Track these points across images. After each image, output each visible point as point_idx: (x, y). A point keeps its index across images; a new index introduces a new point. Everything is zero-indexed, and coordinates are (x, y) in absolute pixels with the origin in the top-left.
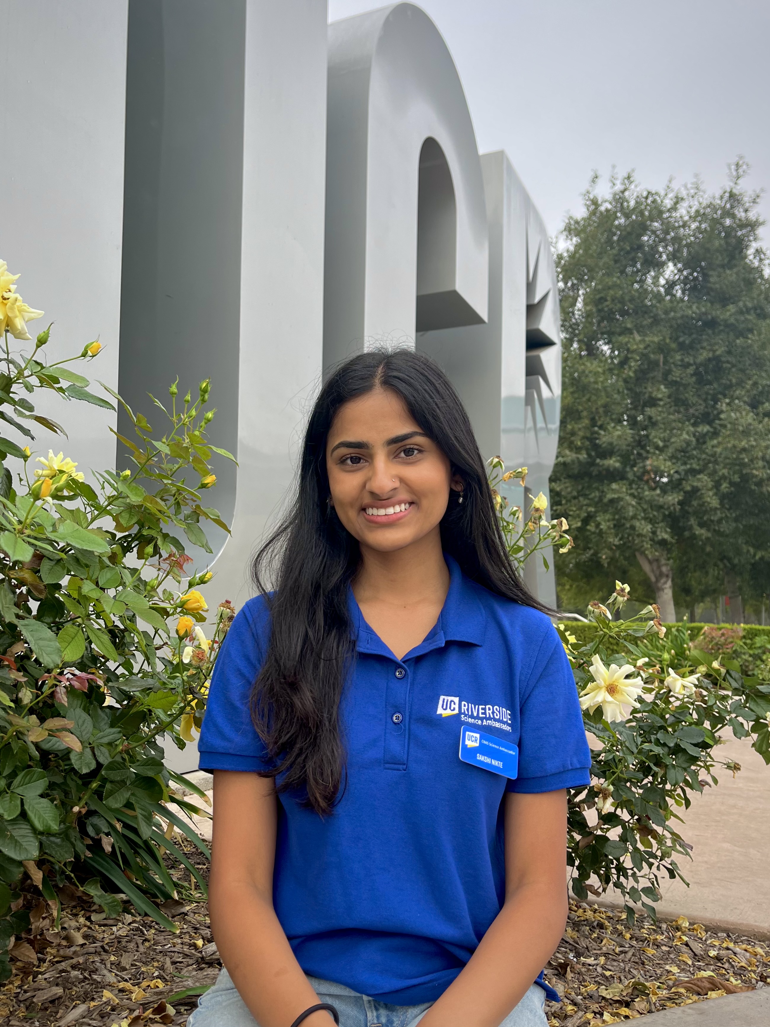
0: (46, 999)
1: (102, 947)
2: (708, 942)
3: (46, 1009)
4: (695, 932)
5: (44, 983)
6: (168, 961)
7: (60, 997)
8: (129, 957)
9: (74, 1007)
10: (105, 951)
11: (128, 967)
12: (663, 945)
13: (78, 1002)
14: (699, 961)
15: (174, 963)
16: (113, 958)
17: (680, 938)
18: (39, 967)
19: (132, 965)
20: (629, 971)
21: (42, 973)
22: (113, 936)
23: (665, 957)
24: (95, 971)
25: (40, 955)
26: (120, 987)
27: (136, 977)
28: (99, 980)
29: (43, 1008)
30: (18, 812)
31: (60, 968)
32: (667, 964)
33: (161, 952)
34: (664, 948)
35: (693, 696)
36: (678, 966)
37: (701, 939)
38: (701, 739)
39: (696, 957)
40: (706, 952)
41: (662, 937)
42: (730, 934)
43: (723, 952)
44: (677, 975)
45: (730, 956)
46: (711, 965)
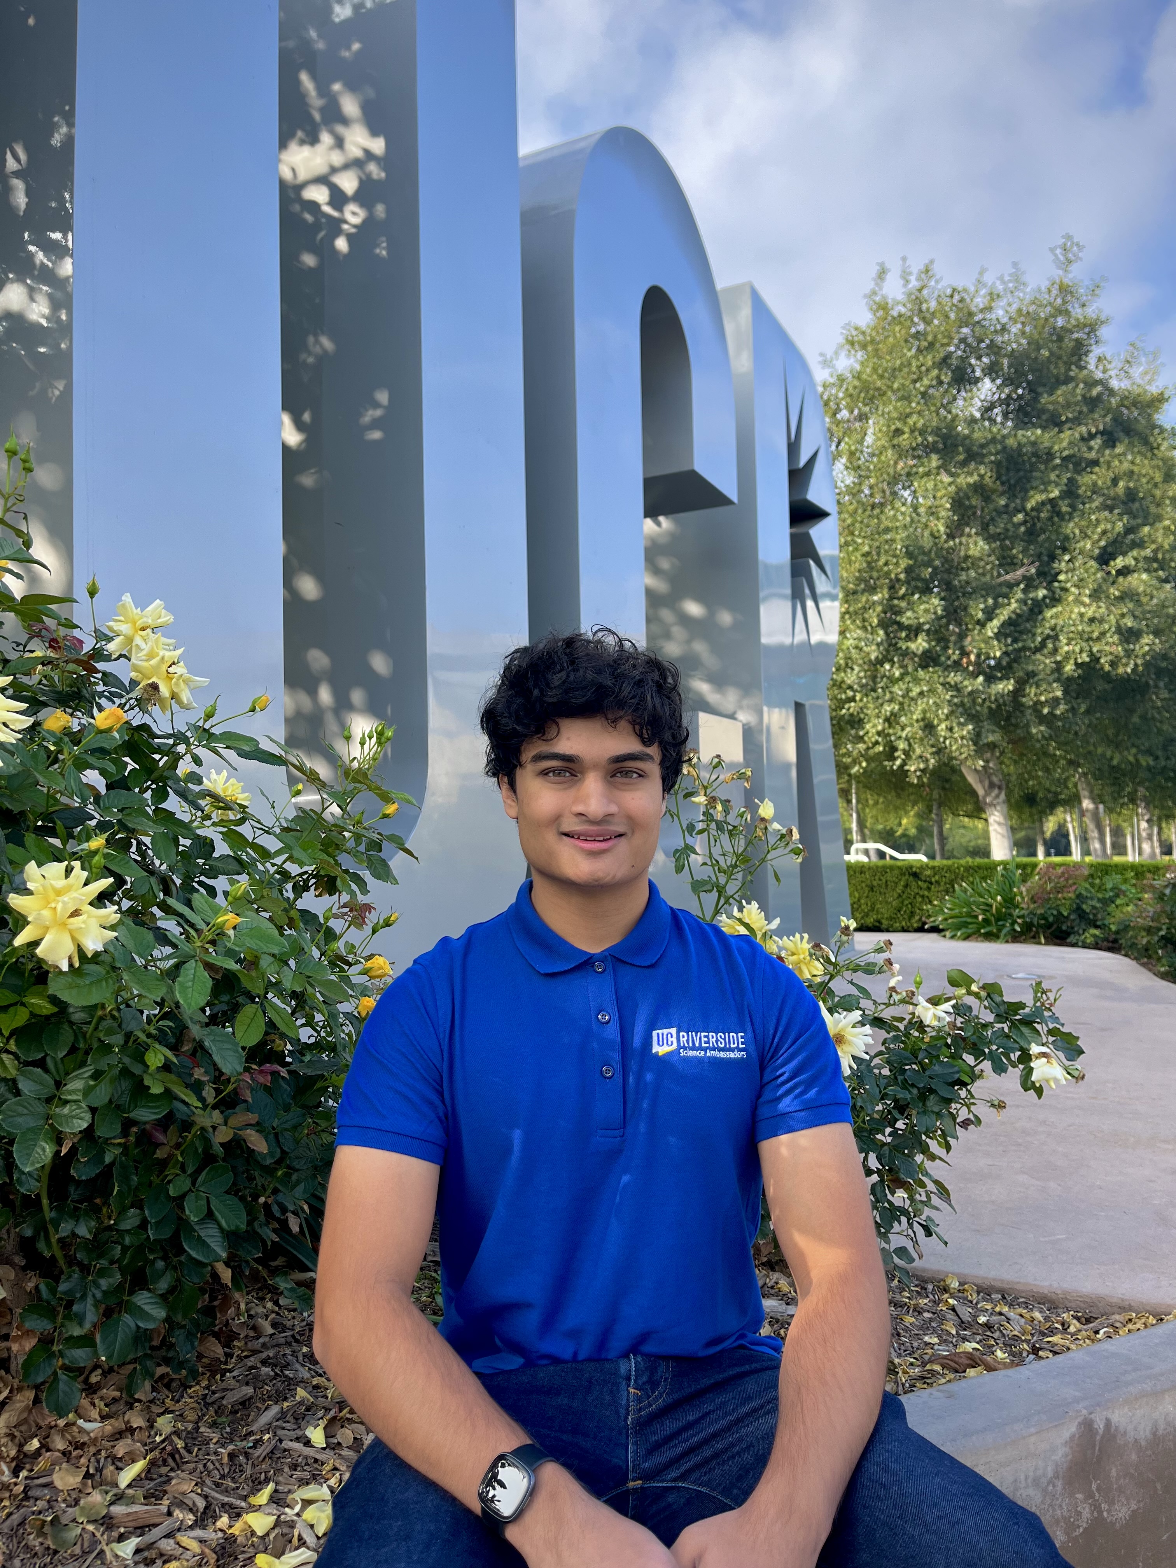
0: (236, 1401)
1: (293, 1337)
2: (979, 1306)
3: (236, 1412)
4: (965, 1293)
5: (233, 1382)
7: (251, 1398)
9: (267, 1408)
10: (297, 1341)
12: (925, 1311)
13: (270, 1403)
14: (966, 1330)
16: (305, 1350)
17: (947, 1301)
18: (226, 1363)
21: (230, 1371)
22: (304, 1323)
23: (925, 1326)
24: (287, 1366)
25: (226, 1350)
26: (314, 1383)
28: (291, 1376)
29: (233, 1410)
30: (204, 1213)
31: (250, 1364)
32: (927, 1334)
34: (927, 1315)
35: (947, 1029)
36: (939, 1336)
37: (971, 1302)
38: (956, 1076)
39: (962, 1324)
40: (975, 1318)
41: (926, 1301)
42: (1006, 1296)
43: (994, 1318)
44: (936, 1347)
45: (1001, 1323)
46: (978, 1334)
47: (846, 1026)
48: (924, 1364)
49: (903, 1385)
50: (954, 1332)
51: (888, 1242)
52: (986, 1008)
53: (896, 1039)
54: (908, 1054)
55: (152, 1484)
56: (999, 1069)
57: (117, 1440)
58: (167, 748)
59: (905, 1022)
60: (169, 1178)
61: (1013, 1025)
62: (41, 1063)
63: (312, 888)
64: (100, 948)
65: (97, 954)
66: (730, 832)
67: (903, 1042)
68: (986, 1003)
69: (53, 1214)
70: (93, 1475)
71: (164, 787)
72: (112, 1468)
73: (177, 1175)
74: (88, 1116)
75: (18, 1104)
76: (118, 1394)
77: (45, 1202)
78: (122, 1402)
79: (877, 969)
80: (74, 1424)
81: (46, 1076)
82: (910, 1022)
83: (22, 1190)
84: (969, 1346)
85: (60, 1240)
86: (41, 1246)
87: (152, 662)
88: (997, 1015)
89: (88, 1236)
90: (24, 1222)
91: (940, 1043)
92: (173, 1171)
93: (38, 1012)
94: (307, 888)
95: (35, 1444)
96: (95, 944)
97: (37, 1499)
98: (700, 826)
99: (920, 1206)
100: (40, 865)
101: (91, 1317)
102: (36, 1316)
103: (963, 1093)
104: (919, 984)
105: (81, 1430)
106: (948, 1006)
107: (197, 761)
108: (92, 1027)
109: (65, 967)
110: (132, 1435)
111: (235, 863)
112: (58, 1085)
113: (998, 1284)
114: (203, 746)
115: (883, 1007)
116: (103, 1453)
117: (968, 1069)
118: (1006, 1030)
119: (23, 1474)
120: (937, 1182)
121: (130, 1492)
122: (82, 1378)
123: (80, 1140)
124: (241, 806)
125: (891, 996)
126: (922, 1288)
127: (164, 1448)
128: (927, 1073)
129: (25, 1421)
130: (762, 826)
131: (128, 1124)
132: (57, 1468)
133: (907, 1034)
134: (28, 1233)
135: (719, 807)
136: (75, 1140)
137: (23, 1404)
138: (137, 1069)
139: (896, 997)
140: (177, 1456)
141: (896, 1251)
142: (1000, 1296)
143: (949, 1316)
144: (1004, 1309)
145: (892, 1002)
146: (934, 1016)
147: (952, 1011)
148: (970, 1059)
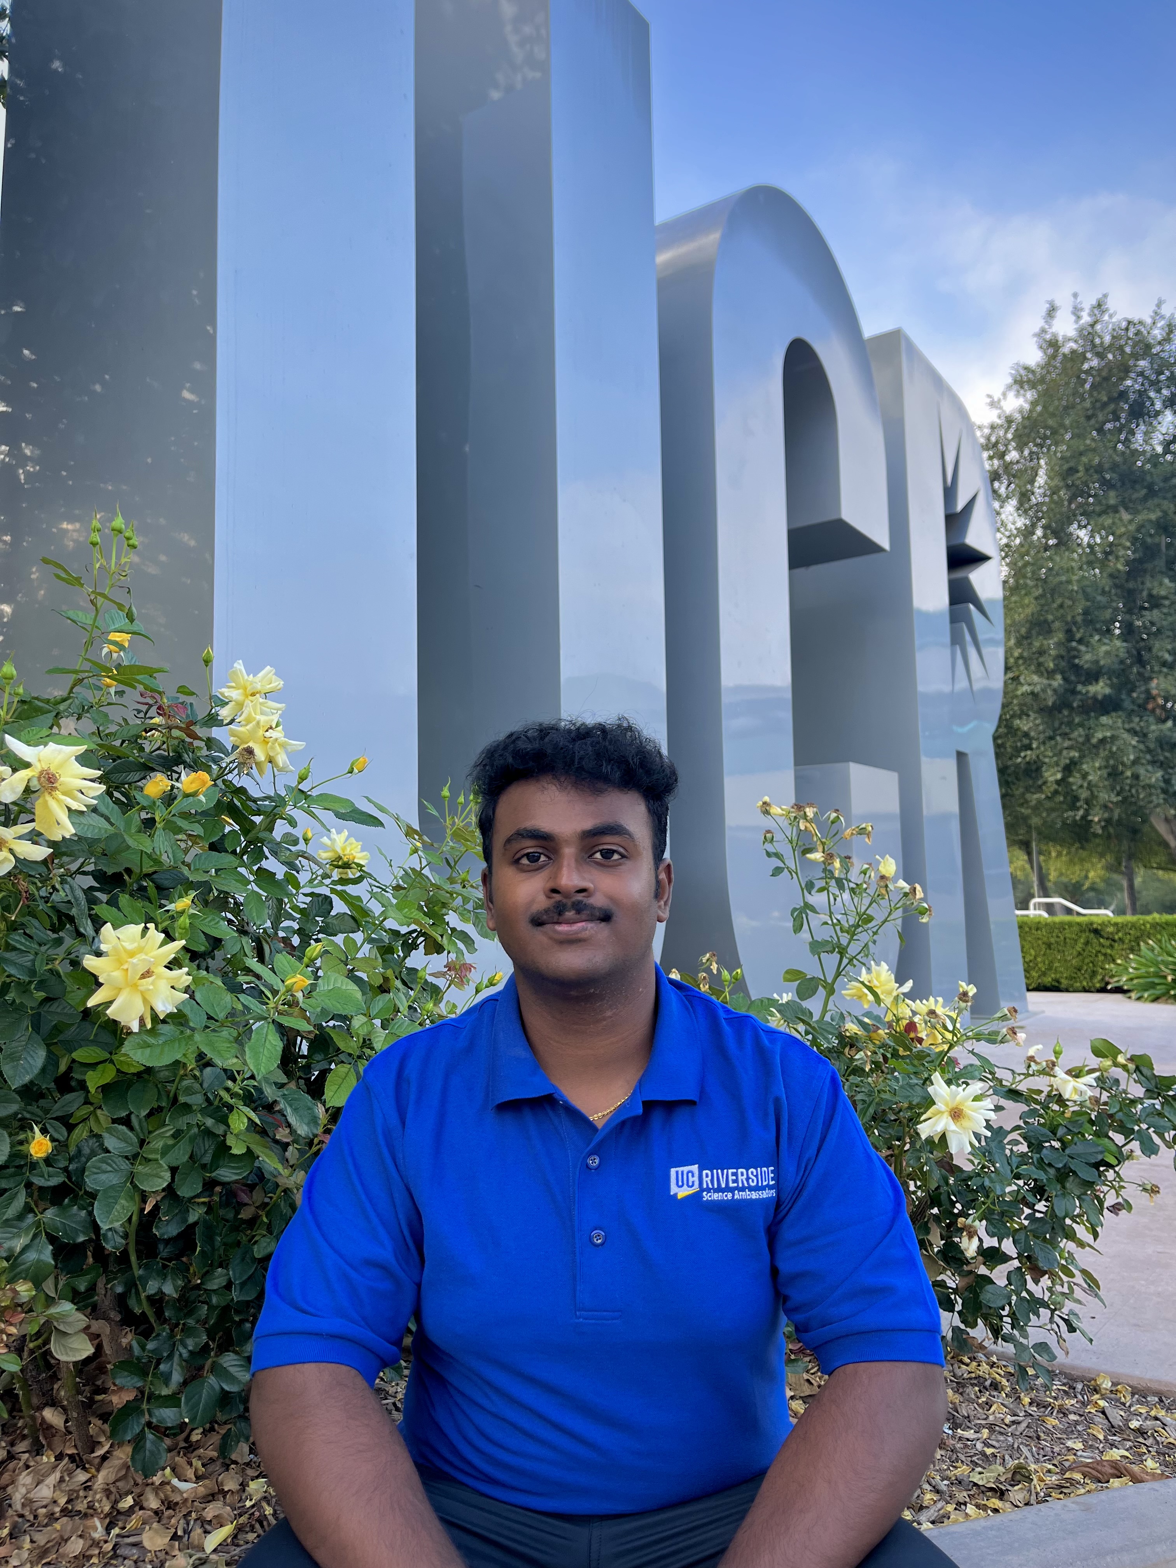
2: (1133, 1409)
4: (1118, 1394)
12: (1070, 1413)
14: (1115, 1435)
17: (1097, 1403)
20: (1018, 1447)
23: (1070, 1429)
32: (1071, 1438)
34: (1072, 1417)
35: (1088, 1103)
36: (1084, 1441)
37: (1124, 1404)
38: (1100, 1157)
39: (1112, 1429)
40: (1127, 1422)
41: (1073, 1402)
42: (1164, 1398)
43: (1148, 1423)
44: (1079, 1453)
45: (1156, 1429)
46: (1129, 1440)
47: (965, 1099)
48: (1063, 1472)
49: (1037, 1494)
50: (1101, 1437)
51: (1026, 1337)
52: (1135, 1081)
53: (1033, 1113)
54: (1046, 1131)
55: (238, 1549)
56: (1150, 1149)
57: (209, 1502)
58: (270, 810)
59: (1043, 1095)
60: (256, 1238)
61: (1167, 1101)
62: (126, 1122)
63: (422, 946)
64: (171, 1009)
65: (170, 1015)
66: (852, 890)
67: (1041, 1116)
68: (1134, 1076)
69: (141, 1272)
70: (181, 1537)
71: (261, 847)
72: (199, 1531)
73: (264, 1236)
74: (167, 1175)
75: (103, 1161)
76: (215, 1454)
77: (133, 1258)
78: (219, 1463)
79: (999, 1038)
80: (169, 1483)
81: (130, 1134)
82: (1049, 1096)
83: (107, 1247)
84: (1115, 1454)
85: (149, 1298)
86: (132, 1302)
87: (248, 727)
88: (1147, 1090)
89: (175, 1296)
90: (115, 1279)
91: (1084, 1119)
92: (259, 1232)
93: (125, 1069)
94: (415, 946)
95: (129, 1501)
96: (165, 1006)
97: (125, 1559)
98: (822, 883)
99: (1060, 1299)
100: (115, 927)
101: (177, 1377)
102: (126, 1373)
103: (1110, 1175)
104: (1057, 1054)
105: (175, 1489)
106: (1090, 1079)
107: (293, 823)
108: (175, 1085)
109: (135, 1028)
110: (224, 1497)
111: (352, 921)
112: (142, 1143)
113: (1154, 1386)
114: (301, 808)
115: (1022, 1077)
116: (193, 1514)
117: (1114, 1148)
118: (1158, 1107)
119: (116, 1531)
120: (1084, 1272)
121: (214, 1557)
122: (184, 1435)
123: (163, 1198)
124: (359, 865)
125: (1029, 1066)
126: (1070, 1387)
127: (253, 1514)
128: (1067, 1151)
129: (124, 1477)
130: (882, 884)
131: (210, 1185)
132: (147, 1528)
133: (1046, 1107)
134: (119, 1290)
135: (837, 864)
136: (159, 1198)
137: (121, 1461)
138: (220, 1130)
139: (1034, 1067)
140: (265, 1523)
141: (1035, 1346)
142: (1157, 1399)
143: (1097, 1419)
144: (1162, 1414)
145: (1031, 1072)
146: (1075, 1089)
147: (1095, 1085)
148: (1119, 1139)
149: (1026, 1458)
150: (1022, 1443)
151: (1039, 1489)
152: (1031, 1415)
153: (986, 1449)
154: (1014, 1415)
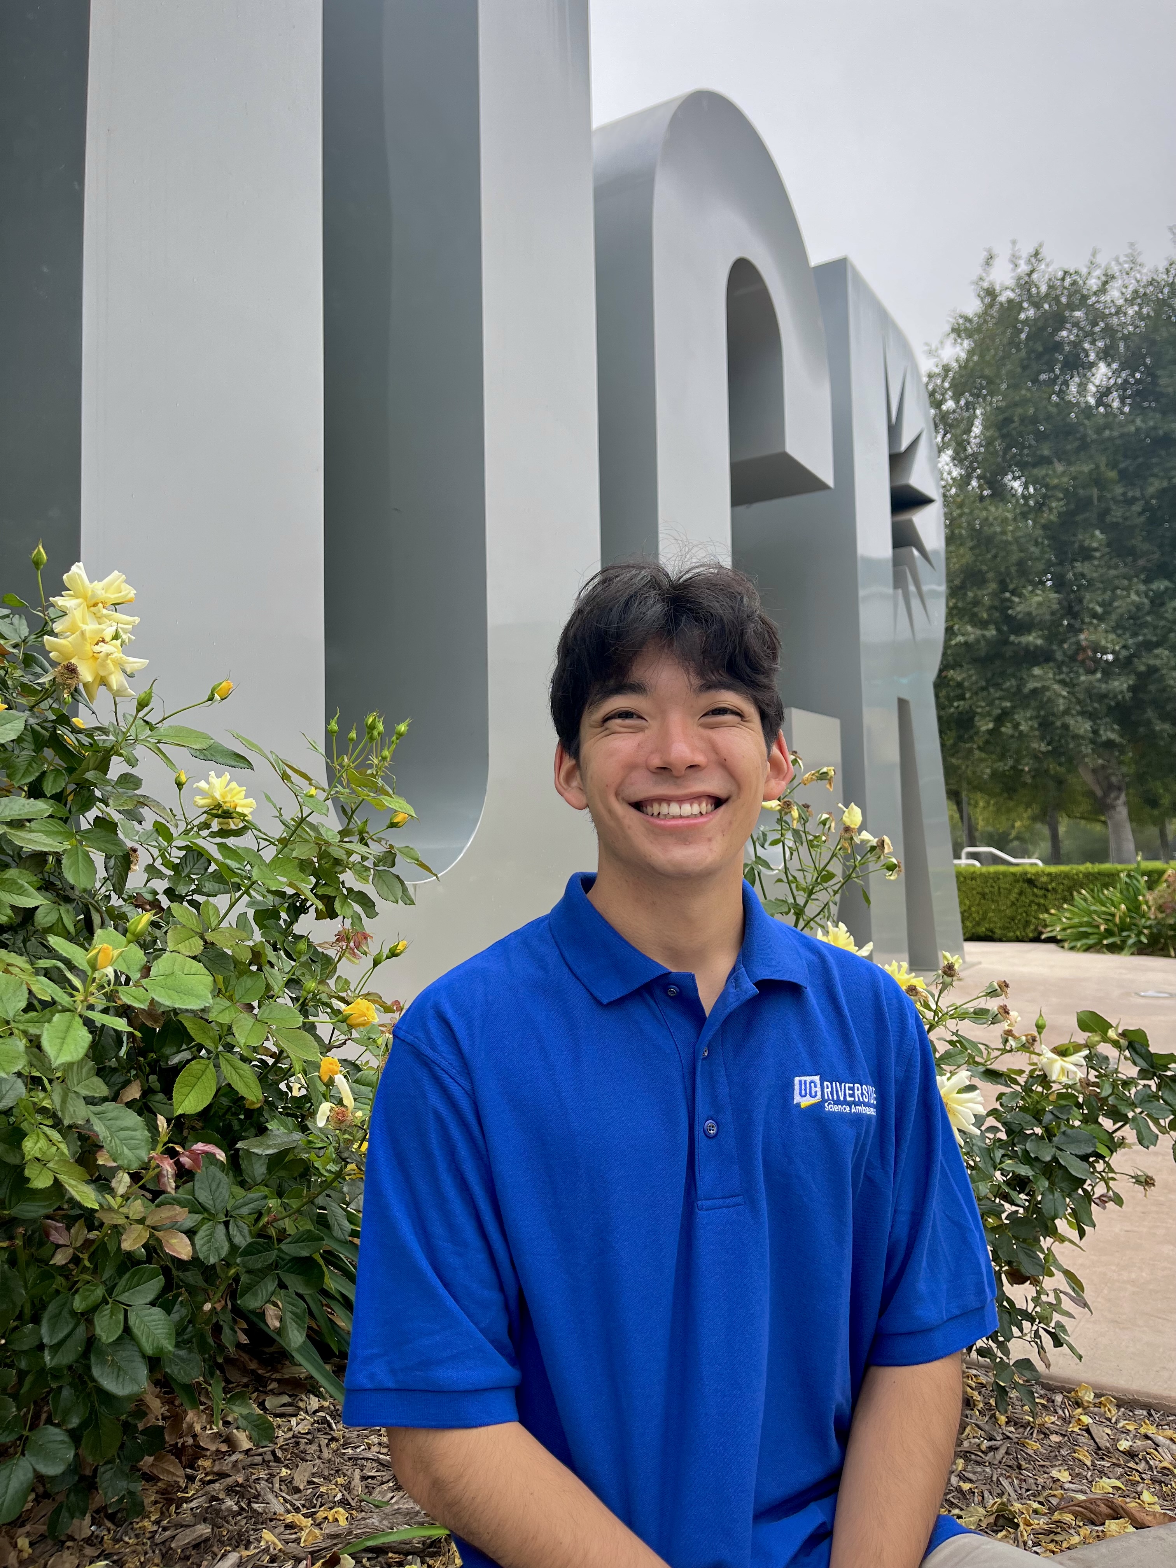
0: (188, 1543)
1: (273, 1453)
2: (1120, 1425)
3: (187, 1558)
4: (1102, 1409)
5: (189, 1517)
6: (357, 1473)
7: (207, 1540)
8: (305, 1471)
9: (223, 1556)
10: (277, 1460)
11: (302, 1487)
12: (1052, 1433)
13: (228, 1548)
14: (1103, 1459)
15: (364, 1478)
16: (284, 1472)
17: (1079, 1419)
18: (185, 1490)
19: (310, 1483)
20: (998, 1480)
21: (188, 1500)
22: (290, 1434)
23: (1053, 1454)
24: (257, 1496)
25: (189, 1471)
26: (288, 1521)
27: (311, 1501)
28: (260, 1510)
29: (182, 1556)
30: (120, 1332)
31: (212, 1493)
32: (1055, 1466)
33: (350, 1459)
34: (1055, 1438)
35: (1078, 1084)
36: (1070, 1469)
37: (1109, 1420)
38: (1091, 1145)
39: (1099, 1451)
40: (1115, 1441)
41: (1053, 1419)
42: (1152, 1412)
43: (1139, 1443)
44: (1067, 1486)
45: (1148, 1450)
46: (1119, 1466)
47: (950, 1092)
48: (1052, 1510)
50: (1089, 1463)
52: (1126, 1058)
53: (1014, 1094)
54: (1029, 1118)
56: (1146, 1138)
59: (1025, 1076)
61: (1164, 1083)
63: (311, 910)
66: (810, 843)
67: (1023, 1099)
68: (1127, 1053)
73: (87, 1282)
82: (1032, 1075)
88: (1141, 1070)
91: (1070, 1102)
92: (81, 1278)
94: (303, 910)
99: (1045, 1310)
103: (1100, 1166)
104: (1040, 1028)
106: (1079, 1057)
107: (132, 761)
113: (1141, 1397)
114: (144, 743)
115: (999, 1053)
118: (1154, 1088)
120: (1066, 1273)
124: (240, 814)
125: (1006, 1041)
126: (1048, 1401)
128: (1055, 1141)
130: (847, 835)
133: (1028, 1090)
135: (795, 813)
138: (11, 1157)
139: (1012, 1042)
141: (1017, 1364)
142: (1145, 1413)
143: (1082, 1440)
144: (1151, 1430)
145: (1008, 1048)
146: (1062, 1069)
147: (1085, 1063)
148: (1107, 1124)
149: (1009, 1495)
150: (1002, 1474)
151: (1025, 1534)
152: (1008, 1438)
153: (961, 1484)
154: (990, 1439)
